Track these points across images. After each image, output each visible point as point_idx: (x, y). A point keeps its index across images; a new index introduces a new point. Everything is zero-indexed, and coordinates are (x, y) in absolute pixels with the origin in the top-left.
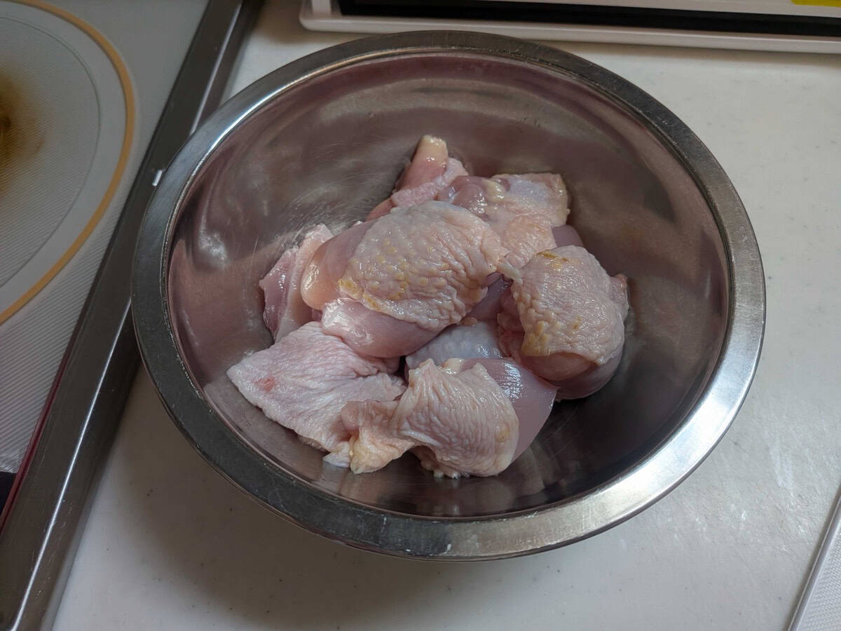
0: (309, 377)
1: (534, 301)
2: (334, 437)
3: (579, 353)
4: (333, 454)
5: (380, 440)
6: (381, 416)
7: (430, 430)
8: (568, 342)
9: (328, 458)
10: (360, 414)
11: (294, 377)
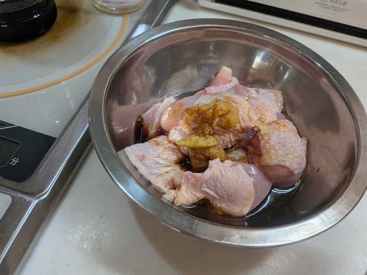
0: (160, 158)
1: (269, 141)
2: (168, 187)
3: (287, 166)
4: (167, 195)
5: (190, 192)
6: (194, 179)
7: (215, 189)
8: (283, 160)
9: (164, 196)
10: (184, 178)
11: (154, 157)
